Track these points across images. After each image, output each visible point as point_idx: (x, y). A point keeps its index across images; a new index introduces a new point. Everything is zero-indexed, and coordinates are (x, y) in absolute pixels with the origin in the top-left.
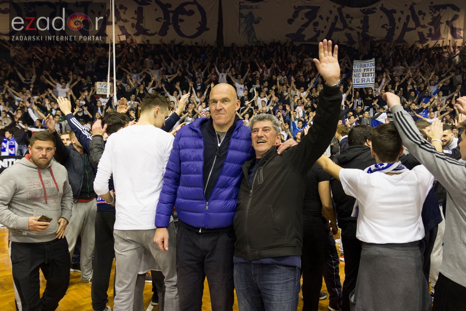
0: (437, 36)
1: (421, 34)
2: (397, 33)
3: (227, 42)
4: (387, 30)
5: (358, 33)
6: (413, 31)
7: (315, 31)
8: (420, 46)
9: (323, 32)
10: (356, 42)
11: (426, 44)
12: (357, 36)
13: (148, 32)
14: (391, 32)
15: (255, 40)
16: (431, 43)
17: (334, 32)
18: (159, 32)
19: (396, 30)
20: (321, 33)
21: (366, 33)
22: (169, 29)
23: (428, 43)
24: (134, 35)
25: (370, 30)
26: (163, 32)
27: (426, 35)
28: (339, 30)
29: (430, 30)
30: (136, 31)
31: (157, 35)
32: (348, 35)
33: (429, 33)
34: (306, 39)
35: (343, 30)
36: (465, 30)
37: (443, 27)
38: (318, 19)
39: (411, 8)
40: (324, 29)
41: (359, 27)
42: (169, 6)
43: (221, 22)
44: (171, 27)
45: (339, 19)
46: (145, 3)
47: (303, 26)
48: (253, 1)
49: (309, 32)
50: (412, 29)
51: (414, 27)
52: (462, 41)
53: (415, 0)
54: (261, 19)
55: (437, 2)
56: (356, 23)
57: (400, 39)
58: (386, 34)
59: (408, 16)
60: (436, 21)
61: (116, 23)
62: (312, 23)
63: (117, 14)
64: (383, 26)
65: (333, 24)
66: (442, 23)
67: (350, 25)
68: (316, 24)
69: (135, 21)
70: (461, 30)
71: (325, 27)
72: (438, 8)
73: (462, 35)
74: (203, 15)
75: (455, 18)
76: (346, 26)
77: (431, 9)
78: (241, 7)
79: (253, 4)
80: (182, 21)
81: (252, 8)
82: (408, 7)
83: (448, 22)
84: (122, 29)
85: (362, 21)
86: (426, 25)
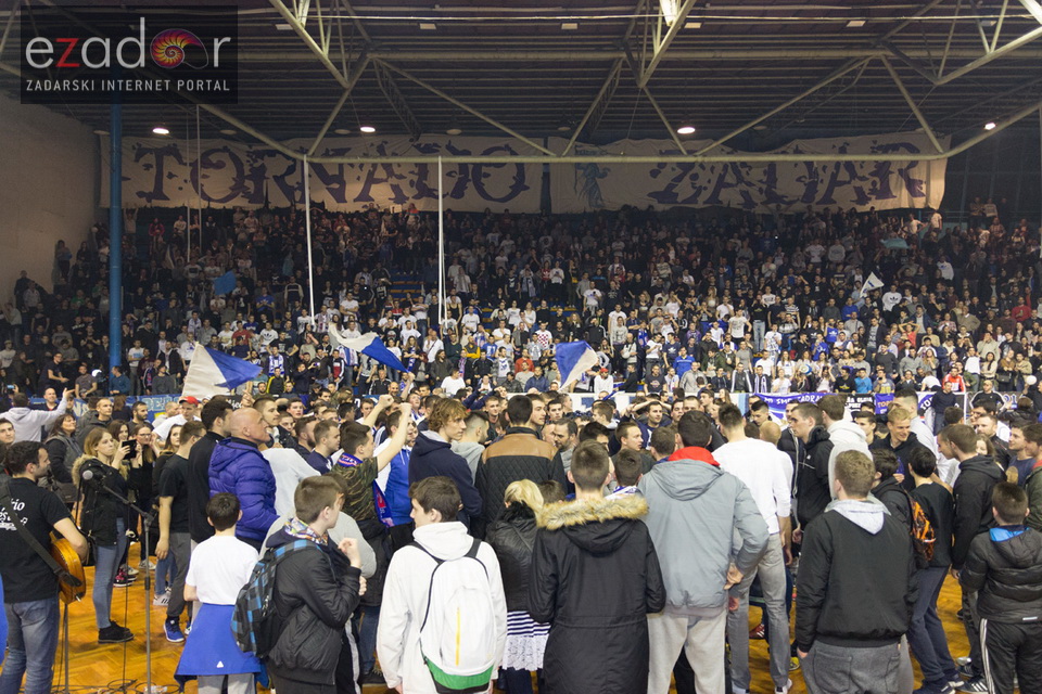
0: (885, 193)
1: (859, 191)
2: (822, 189)
3: (556, 209)
4: (805, 184)
5: (760, 190)
6: (845, 187)
7: (694, 188)
8: (860, 209)
9: (705, 188)
10: (757, 204)
11: (869, 206)
12: (758, 194)
13: (435, 193)
14: (812, 188)
15: (599, 202)
16: (878, 205)
17: (722, 189)
18: (453, 193)
19: (820, 185)
20: (703, 190)
21: (774, 190)
22: (467, 188)
23: (871, 204)
24: (413, 197)
25: (778, 185)
26: (457, 192)
27: (867, 192)
28: (729, 185)
29: (874, 183)
30: (417, 192)
31: (448, 197)
32: (745, 194)
33: (871, 188)
34: (679, 199)
35: (736, 185)
36: (928, 183)
37: (894, 179)
38: (696, 170)
39: (843, 151)
40: (707, 185)
41: (761, 181)
42: (467, 153)
43: (546, 176)
44: (470, 185)
45: (730, 169)
46: (430, 150)
47: (674, 180)
48: (598, 142)
49: (684, 190)
50: (844, 183)
51: (848, 179)
52: (923, 199)
53: (849, 139)
54: (609, 170)
55: (884, 139)
56: (757, 175)
57: (827, 199)
58: (804, 191)
59: (838, 164)
60: (882, 170)
61: (386, 181)
62: (688, 175)
63: (387, 167)
64: (799, 180)
65: (722, 177)
66: (892, 173)
67: (747, 178)
68: (695, 177)
69: (415, 178)
70: (921, 182)
71: (709, 181)
72: (885, 149)
73: (924, 191)
74: (520, 166)
75: (913, 164)
76: (740, 180)
77: (874, 152)
78: (577, 153)
79: (596, 149)
80: (487, 175)
81: (594, 154)
82: (837, 150)
83: (900, 171)
84: (395, 188)
85: (765, 172)
86: (867, 176)
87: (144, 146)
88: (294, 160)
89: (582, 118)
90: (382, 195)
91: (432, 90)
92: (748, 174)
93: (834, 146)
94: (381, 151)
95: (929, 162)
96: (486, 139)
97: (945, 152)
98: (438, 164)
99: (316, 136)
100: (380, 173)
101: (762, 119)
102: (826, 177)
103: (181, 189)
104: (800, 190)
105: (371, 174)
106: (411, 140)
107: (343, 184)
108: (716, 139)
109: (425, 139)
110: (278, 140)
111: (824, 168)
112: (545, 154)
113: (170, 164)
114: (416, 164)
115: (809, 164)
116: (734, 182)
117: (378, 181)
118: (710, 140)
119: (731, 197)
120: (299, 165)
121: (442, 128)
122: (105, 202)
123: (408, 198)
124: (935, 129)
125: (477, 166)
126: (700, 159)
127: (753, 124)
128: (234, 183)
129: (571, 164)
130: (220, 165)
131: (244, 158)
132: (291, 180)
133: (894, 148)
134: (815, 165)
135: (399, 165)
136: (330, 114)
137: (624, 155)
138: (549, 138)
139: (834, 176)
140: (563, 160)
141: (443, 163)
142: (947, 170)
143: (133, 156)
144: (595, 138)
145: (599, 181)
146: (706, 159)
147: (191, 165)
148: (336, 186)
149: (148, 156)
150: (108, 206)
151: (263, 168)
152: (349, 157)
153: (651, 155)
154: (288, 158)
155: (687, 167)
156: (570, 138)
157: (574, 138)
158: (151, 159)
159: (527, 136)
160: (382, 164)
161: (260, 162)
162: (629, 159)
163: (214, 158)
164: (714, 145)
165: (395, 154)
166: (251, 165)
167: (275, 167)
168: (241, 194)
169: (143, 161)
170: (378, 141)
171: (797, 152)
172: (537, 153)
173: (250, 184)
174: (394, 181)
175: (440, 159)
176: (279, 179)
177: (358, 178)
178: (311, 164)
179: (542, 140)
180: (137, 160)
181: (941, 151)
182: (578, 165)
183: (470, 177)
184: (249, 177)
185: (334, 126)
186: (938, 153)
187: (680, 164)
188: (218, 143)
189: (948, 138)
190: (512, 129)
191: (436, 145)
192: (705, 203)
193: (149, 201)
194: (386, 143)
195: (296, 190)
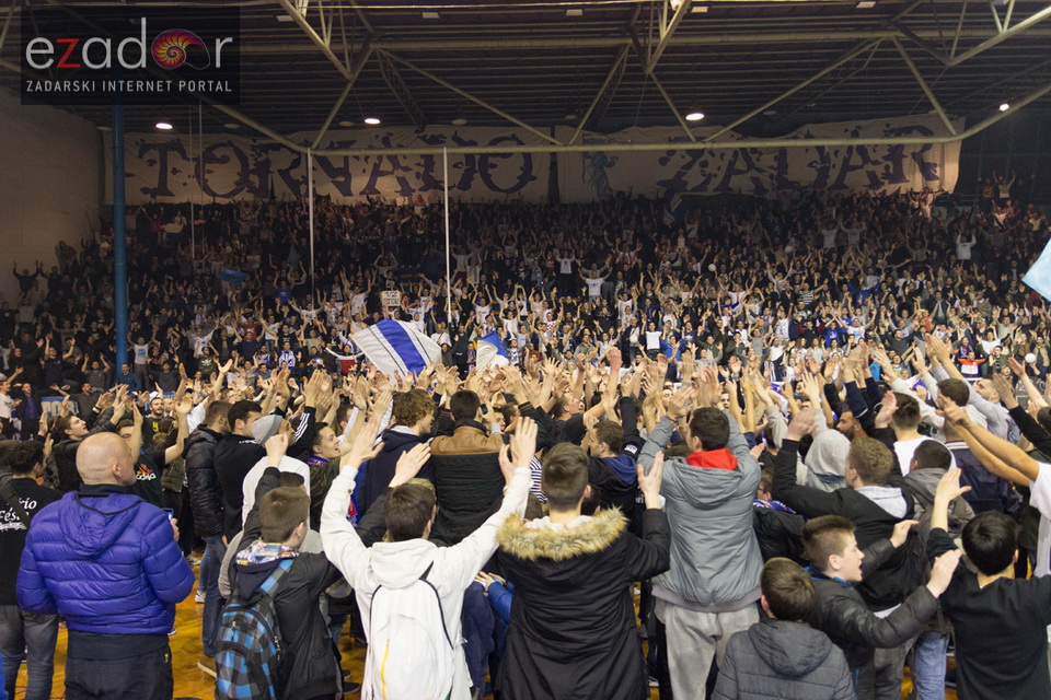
0: (898, 177)
1: (872, 175)
2: (834, 174)
3: (565, 198)
4: (817, 170)
5: (771, 176)
6: (858, 171)
7: (704, 175)
8: (872, 194)
9: (715, 176)
10: (767, 190)
11: (880, 190)
12: (769, 180)
13: (442, 184)
14: (824, 173)
15: (608, 191)
16: (890, 189)
17: (733, 176)
18: (459, 184)
19: (832, 170)
20: (712, 177)
21: (784, 176)
22: (474, 179)
23: (883, 188)
24: (420, 189)
25: (789, 171)
26: (465, 184)
27: (880, 176)
28: (740, 172)
29: (887, 167)
30: (423, 184)
31: (455, 189)
32: (755, 180)
33: (884, 172)
34: (689, 187)
35: (747, 172)
36: (942, 166)
37: (907, 163)
38: (705, 156)
39: (855, 135)
40: (716, 172)
41: (771, 167)
42: (473, 143)
43: (554, 166)
44: (477, 176)
45: (740, 155)
46: (436, 141)
47: (683, 168)
48: (605, 131)
49: (694, 178)
50: (857, 167)
51: (860, 163)
52: (937, 183)
53: (862, 123)
54: (617, 159)
55: (896, 122)
56: (768, 161)
57: (840, 184)
58: (816, 176)
59: (850, 148)
60: (895, 154)
61: (392, 173)
62: (698, 163)
63: (393, 159)
64: (810, 165)
65: (732, 164)
66: (905, 156)
67: (757, 164)
68: (705, 164)
69: (422, 170)
70: (935, 165)
71: (719, 168)
72: (898, 133)
73: (938, 174)
74: (527, 156)
75: (927, 147)
76: (751, 166)
77: (887, 135)
78: (585, 142)
79: (603, 137)
80: (493, 166)
81: (602, 142)
82: (849, 133)
83: (914, 155)
84: (402, 181)
85: (776, 158)
86: (880, 160)
87: (147, 142)
88: (299, 153)
89: (588, 106)
90: (388, 188)
91: (436, 79)
92: (758, 160)
93: (846, 130)
94: (387, 143)
95: (943, 144)
96: (492, 129)
97: (959, 134)
98: (442, 154)
99: (320, 129)
100: (386, 166)
101: (773, 102)
102: (838, 162)
103: (185, 184)
104: (812, 175)
105: (376, 167)
106: (417, 132)
107: (348, 177)
108: (725, 125)
109: (431, 130)
110: (281, 132)
111: (836, 153)
112: (552, 143)
113: (174, 159)
114: (422, 156)
115: (820, 149)
116: (745, 168)
117: (384, 174)
118: (720, 127)
119: (742, 183)
120: (303, 158)
121: (447, 119)
122: (109, 200)
123: (414, 191)
124: (948, 112)
125: (484, 156)
126: (709, 146)
127: (762, 109)
128: (238, 178)
129: (579, 152)
130: (224, 160)
131: (248, 152)
132: (296, 174)
133: (907, 131)
134: (827, 150)
135: (405, 157)
136: (333, 106)
137: (632, 143)
138: (557, 127)
139: (846, 161)
140: (570, 149)
141: (448, 154)
142: (961, 152)
143: (136, 152)
144: (602, 126)
145: (607, 170)
146: (715, 146)
147: (194, 159)
148: (341, 179)
149: (152, 151)
150: (112, 203)
151: (267, 162)
152: (352, 150)
153: (659, 143)
154: (293, 151)
155: (696, 154)
156: (576, 127)
157: (581, 126)
158: (154, 154)
159: (533, 125)
160: (388, 157)
161: (264, 156)
162: (637, 147)
163: (218, 153)
164: (724, 131)
165: (400, 146)
166: (256, 159)
167: (280, 161)
168: (246, 189)
169: (147, 157)
170: (383, 133)
171: (809, 136)
172: (543, 142)
173: (254, 179)
174: (400, 173)
175: (445, 151)
176: (284, 173)
177: (364, 171)
178: (315, 157)
179: (549, 129)
180: (141, 157)
181: (954, 133)
182: (585, 154)
183: (477, 168)
184: (253, 172)
185: (338, 118)
186: (951, 135)
187: (689, 152)
188: (223, 138)
189: (963, 120)
190: (519, 118)
191: (441, 136)
192: (714, 191)
193: (153, 197)
194: (391, 135)
195: (301, 183)
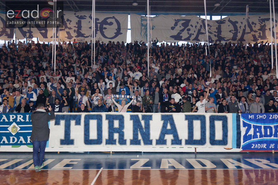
0: (264, 37)
1: (254, 36)
2: (239, 35)
4: (233, 33)
5: (215, 35)
7: (189, 34)
10: (214, 41)
12: (214, 37)
13: (85, 35)
14: (235, 35)
17: (200, 35)
19: (238, 33)
20: (192, 35)
21: (220, 35)
22: (97, 33)
24: (75, 37)
25: (222, 33)
27: (257, 37)
28: (203, 33)
29: (260, 33)
30: (77, 35)
31: (90, 37)
32: (209, 37)
33: (259, 35)
34: (183, 39)
37: (267, 32)
40: (194, 33)
41: (215, 32)
42: (97, 19)
44: (99, 32)
46: (82, 18)
47: (181, 31)
49: (185, 35)
50: (249, 33)
51: (249, 31)
53: (250, 16)
54: (155, 27)
55: (263, 17)
57: (242, 39)
58: (232, 36)
59: (245, 26)
60: (263, 28)
61: (64, 30)
62: (186, 29)
64: (230, 31)
65: (199, 30)
66: (267, 29)
68: (189, 30)
69: (76, 29)
71: (195, 32)
72: (264, 20)
74: (119, 25)
77: (259, 21)
78: (142, 20)
80: (105, 28)
83: (270, 29)
84: (68, 33)
85: (217, 28)
86: (257, 31)
93: (244, 19)
96: (105, 14)
104: (231, 35)
106: (75, 14)
107: (46, 31)
109: (80, 13)
111: (240, 27)
114: (77, 23)
117: (61, 30)
123: (73, 37)
125: (101, 24)
133: (267, 20)
135: (70, 24)
138: (131, 14)
139: (244, 30)
148: (43, 31)
168: (5, 34)
173: (8, 30)
174: (67, 30)
176: (20, 29)
182: (142, 25)
183: (99, 29)
187: (183, 25)
191: (85, 16)
195: (27, 33)
